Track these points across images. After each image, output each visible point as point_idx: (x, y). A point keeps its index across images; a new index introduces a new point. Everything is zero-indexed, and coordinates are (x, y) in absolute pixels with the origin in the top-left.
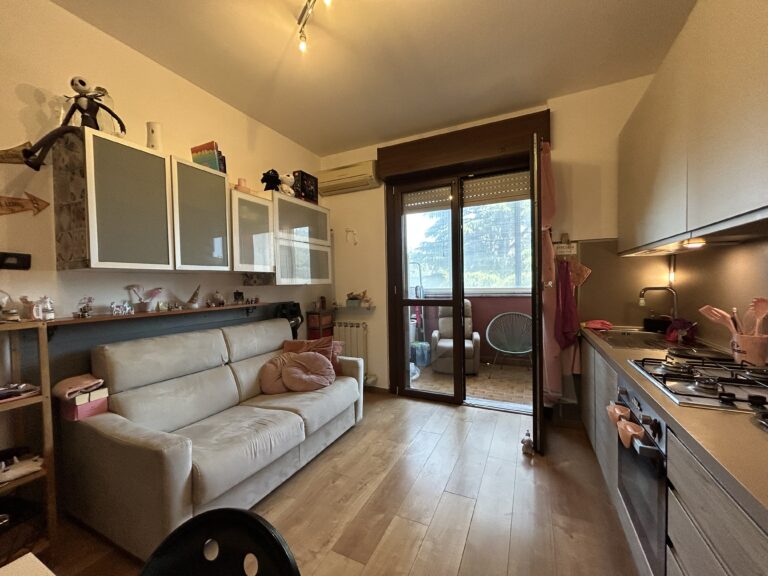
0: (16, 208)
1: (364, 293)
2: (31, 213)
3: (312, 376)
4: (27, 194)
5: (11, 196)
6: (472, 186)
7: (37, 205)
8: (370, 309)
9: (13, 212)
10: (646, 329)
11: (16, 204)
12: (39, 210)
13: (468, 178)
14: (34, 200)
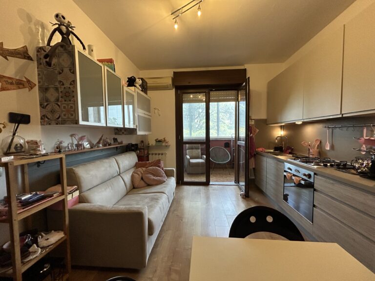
0: (21, 86)
1: (164, 139)
2: (27, 89)
3: (159, 178)
4: (26, 78)
5: (17, 78)
6: (213, 94)
7: (30, 85)
8: (167, 147)
9: (19, 88)
10: (275, 150)
11: (21, 84)
12: (32, 88)
13: (212, 90)
14: (29, 81)
